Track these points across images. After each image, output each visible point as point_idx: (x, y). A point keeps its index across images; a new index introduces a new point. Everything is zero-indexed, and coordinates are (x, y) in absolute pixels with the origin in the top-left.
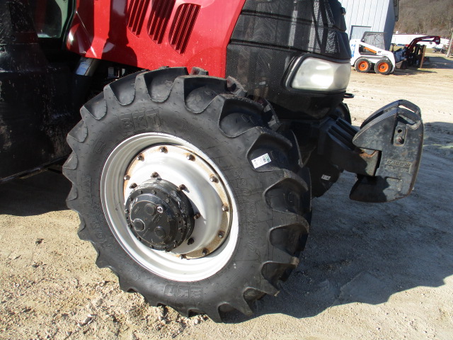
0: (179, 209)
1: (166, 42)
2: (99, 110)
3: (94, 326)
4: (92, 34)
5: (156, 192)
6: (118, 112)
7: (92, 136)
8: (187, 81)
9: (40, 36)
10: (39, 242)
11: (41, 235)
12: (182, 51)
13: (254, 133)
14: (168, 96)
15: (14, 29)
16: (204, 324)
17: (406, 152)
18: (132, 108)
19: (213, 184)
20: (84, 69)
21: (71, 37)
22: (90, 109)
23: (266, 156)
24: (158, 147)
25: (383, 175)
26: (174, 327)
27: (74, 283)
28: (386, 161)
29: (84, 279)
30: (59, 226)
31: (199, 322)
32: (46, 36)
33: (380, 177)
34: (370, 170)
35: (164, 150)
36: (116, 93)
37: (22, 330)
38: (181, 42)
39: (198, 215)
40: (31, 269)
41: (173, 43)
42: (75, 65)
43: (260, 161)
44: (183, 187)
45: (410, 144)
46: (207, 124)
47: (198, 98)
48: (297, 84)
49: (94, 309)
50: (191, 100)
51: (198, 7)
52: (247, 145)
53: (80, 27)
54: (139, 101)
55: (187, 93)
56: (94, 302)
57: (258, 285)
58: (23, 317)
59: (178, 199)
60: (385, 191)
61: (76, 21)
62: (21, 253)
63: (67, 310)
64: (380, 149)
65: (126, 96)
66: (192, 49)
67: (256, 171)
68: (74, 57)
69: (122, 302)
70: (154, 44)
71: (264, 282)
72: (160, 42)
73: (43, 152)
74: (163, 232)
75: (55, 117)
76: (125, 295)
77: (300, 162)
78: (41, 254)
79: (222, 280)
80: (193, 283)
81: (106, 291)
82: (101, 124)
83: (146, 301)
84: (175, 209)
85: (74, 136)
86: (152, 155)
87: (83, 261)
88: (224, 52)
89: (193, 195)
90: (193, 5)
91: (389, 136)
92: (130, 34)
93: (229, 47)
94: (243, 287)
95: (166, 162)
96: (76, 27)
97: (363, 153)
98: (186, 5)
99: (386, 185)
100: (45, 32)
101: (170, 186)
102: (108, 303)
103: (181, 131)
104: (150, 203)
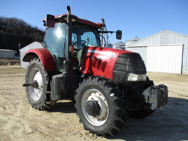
0: (96, 106)
1: (100, 70)
2: (82, 84)
3: (76, 134)
4: (85, 68)
5: (92, 102)
6: (86, 84)
7: (81, 90)
8: (98, 78)
9: (74, 68)
10: (68, 118)
11: (68, 117)
12: (103, 72)
13: (110, 89)
14: (95, 81)
15: (69, 67)
16: (102, 138)
17: (155, 97)
18: (88, 84)
19: (104, 101)
20: (83, 76)
21: (81, 68)
22: (81, 84)
23: (113, 94)
24: (94, 93)
25: (150, 103)
26: (94, 137)
27: (74, 127)
28: (150, 99)
29: (76, 127)
30: (73, 116)
31: (101, 138)
32: (75, 68)
33: (149, 103)
34: (147, 101)
35: (95, 93)
36: (86, 81)
37: (61, 133)
38: (103, 70)
39: (101, 108)
40: (65, 123)
41: (102, 70)
42: (81, 75)
43: (112, 95)
44: (97, 101)
45: (155, 94)
46: (102, 87)
47: (101, 82)
48: (128, 80)
49: (77, 132)
50: (99, 82)
51: (107, 62)
52: (109, 91)
53: (83, 66)
54: (90, 82)
55: (99, 80)
56: (77, 131)
57: (112, 126)
58: (62, 131)
59: (96, 104)
60: (151, 107)
61: (82, 65)
62: (63, 120)
63: (71, 131)
64: (148, 96)
65: (88, 81)
66: (105, 72)
67: (111, 97)
68: (81, 73)
69: (84, 131)
70: (98, 70)
71: (114, 125)
72: (99, 70)
73: (71, 94)
74: (92, 111)
75: (75, 87)
76: (85, 130)
77: (123, 96)
78: (67, 121)
79: (105, 125)
80: (99, 126)
81: (81, 129)
82: (83, 87)
83: (89, 132)
84: (95, 106)
85: (77, 90)
86: (93, 94)
87: (77, 123)
88: (112, 72)
89: (99, 103)
90: (106, 62)
91: (150, 92)
92: (93, 68)
93: (113, 71)
94: (110, 126)
95: (95, 96)
96: (82, 66)
97: (145, 97)
98: (104, 62)
99: (151, 106)
100: (75, 67)
101: (95, 101)
102: (80, 131)
103: (97, 88)
104: (90, 104)
